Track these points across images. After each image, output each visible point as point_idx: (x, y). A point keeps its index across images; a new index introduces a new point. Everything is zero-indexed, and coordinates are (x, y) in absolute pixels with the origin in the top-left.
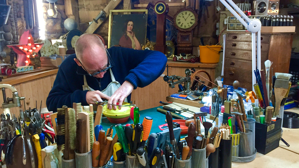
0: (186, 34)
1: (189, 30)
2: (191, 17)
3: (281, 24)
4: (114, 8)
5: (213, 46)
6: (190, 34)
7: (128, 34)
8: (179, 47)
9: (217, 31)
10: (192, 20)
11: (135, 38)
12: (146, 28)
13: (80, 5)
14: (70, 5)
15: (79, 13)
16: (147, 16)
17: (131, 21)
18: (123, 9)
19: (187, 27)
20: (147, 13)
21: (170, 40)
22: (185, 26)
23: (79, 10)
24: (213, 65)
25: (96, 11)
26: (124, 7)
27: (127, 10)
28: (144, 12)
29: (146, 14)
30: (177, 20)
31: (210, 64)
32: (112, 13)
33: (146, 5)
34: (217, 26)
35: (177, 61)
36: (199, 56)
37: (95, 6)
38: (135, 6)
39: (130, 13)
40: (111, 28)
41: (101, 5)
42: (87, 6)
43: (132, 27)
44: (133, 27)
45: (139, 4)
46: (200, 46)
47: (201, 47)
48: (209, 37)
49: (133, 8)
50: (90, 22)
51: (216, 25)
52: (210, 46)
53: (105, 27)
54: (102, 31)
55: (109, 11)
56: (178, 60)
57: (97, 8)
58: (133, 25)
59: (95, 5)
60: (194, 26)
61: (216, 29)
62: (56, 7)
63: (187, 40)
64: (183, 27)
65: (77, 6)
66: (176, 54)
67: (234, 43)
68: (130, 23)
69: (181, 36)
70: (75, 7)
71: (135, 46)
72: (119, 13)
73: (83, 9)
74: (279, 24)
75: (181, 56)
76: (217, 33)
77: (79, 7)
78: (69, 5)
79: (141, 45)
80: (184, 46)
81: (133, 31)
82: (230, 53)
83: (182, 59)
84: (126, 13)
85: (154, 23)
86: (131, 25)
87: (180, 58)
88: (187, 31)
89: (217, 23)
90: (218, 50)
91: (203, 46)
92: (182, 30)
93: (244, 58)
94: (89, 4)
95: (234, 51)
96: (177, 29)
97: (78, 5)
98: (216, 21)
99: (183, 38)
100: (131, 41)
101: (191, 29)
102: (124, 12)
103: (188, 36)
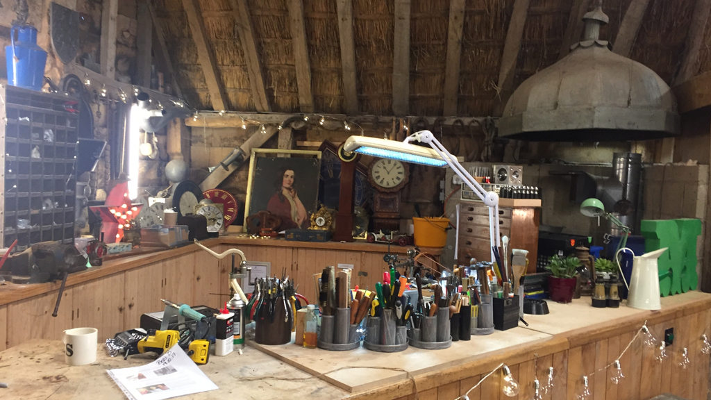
0: (389, 197)
1: (395, 190)
2: (398, 168)
3: (524, 196)
4: (260, 144)
5: (436, 219)
6: (397, 196)
7: (285, 192)
8: (378, 218)
9: (442, 194)
10: (399, 173)
11: (297, 199)
12: (318, 183)
13: (195, 137)
14: (179, 137)
15: (192, 151)
16: (320, 162)
17: (290, 170)
18: (277, 148)
19: (392, 185)
20: (320, 157)
21: (360, 206)
22: (388, 184)
23: (191, 145)
24: (437, 250)
25: (224, 148)
26: (279, 144)
27: (283, 150)
28: (315, 156)
29: (318, 160)
30: (373, 172)
31: (431, 249)
32: (256, 153)
33: (318, 144)
34: (442, 186)
35: (374, 242)
36: (413, 235)
37: (223, 140)
38: (299, 143)
39: (289, 156)
40: (253, 180)
41: (235, 138)
42: (207, 138)
43: (292, 180)
44: (294, 180)
45: (306, 140)
46: (414, 218)
47: (417, 219)
48: (427, 203)
49: (295, 147)
50: (211, 166)
51: (438, 184)
52: (431, 219)
53: (239, 178)
54: (232, 185)
55: (250, 151)
56: (376, 240)
57: (226, 143)
58: (295, 177)
59: (223, 138)
60: (404, 184)
61: (439, 190)
62: (155, 139)
63: (391, 206)
64: (384, 185)
65: (188, 139)
66: (372, 229)
67: (470, 216)
68: (289, 173)
69: (382, 200)
70: (186, 140)
71: (297, 213)
72: (268, 154)
73: (199, 143)
74: (521, 196)
75: (381, 234)
76: (441, 198)
77: (193, 139)
78: (176, 136)
79: (307, 212)
80: (386, 216)
81: (294, 186)
82: (465, 229)
83: (384, 238)
84: (282, 156)
85: (331, 175)
86: (291, 177)
87: (381, 237)
88: (391, 192)
89: (441, 182)
90: (445, 225)
91: (419, 219)
92: (383, 190)
93: (482, 236)
94: (212, 136)
95: (471, 227)
96: (375, 188)
97: (191, 136)
98: (438, 177)
99: (385, 203)
100: (290, 206)
101: (399, 188)
102: (279, 153)
103: (393, 200)
